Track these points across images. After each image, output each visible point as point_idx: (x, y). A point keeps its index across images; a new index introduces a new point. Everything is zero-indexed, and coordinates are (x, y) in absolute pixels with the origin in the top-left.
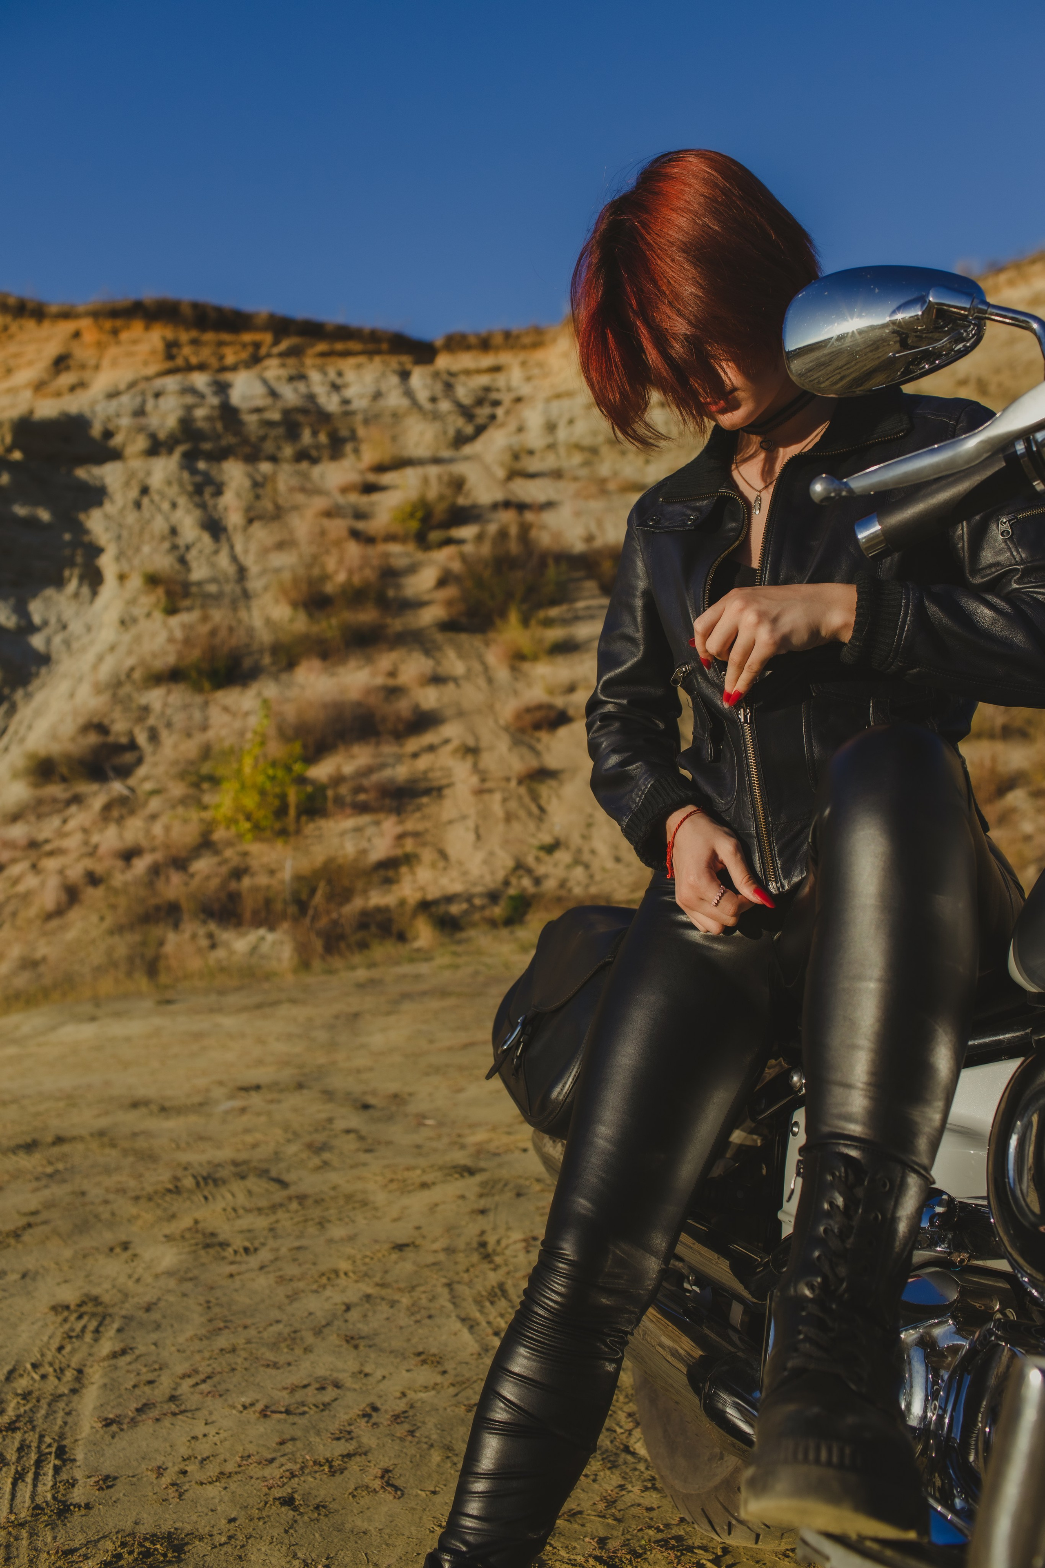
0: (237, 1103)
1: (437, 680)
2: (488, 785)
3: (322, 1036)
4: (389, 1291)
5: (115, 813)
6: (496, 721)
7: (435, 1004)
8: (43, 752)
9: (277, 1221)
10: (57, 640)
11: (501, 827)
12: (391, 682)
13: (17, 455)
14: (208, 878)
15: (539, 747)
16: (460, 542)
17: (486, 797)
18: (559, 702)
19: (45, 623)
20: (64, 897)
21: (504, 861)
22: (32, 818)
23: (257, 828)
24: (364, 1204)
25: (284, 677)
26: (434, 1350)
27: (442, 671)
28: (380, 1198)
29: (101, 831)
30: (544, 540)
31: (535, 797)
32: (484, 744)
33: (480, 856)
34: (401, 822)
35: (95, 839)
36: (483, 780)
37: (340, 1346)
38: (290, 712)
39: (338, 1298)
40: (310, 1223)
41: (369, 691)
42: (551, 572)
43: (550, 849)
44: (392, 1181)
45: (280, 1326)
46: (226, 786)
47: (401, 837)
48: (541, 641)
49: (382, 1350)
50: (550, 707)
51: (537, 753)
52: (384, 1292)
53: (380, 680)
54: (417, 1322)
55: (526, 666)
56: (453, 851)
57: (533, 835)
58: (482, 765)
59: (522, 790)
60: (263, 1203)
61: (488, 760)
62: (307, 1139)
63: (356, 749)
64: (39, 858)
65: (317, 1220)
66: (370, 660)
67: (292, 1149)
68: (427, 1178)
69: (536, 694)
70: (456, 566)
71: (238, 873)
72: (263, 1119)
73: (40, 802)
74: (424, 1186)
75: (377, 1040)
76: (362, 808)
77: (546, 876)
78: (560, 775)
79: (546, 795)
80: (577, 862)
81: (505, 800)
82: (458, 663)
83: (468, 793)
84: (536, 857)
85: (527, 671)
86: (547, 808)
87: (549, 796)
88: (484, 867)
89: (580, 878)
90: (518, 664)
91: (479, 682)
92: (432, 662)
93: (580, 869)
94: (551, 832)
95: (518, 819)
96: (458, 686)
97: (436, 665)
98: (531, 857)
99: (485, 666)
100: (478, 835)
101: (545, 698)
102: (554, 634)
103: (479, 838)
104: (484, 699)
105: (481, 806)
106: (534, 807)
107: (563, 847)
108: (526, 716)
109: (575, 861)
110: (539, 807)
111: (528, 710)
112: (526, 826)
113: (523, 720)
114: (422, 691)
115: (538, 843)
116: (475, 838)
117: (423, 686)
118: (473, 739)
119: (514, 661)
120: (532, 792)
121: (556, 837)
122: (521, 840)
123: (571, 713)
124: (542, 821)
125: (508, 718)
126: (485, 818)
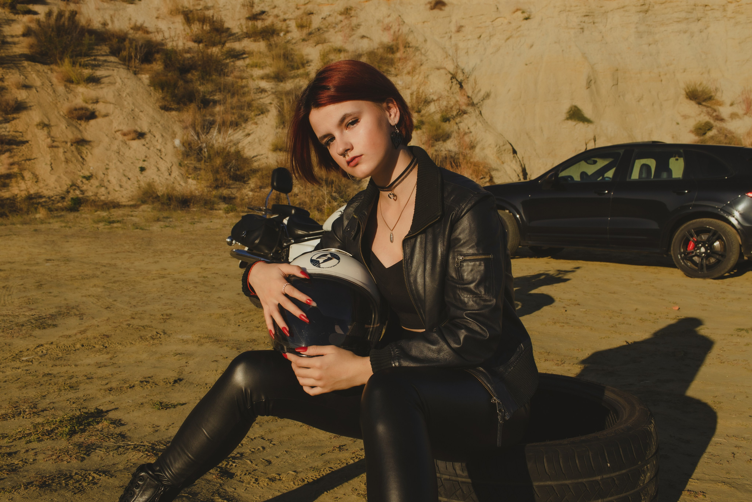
1: (27, 87)
2: (55, 144)
6: (59, 112)
11: (63, 165)
15: (81, 128)
16: (35, 13)
17: (55, 149)
18: (90, 106)
21: (66, 181)
27: (28, 82)
30: (82, 21)
31: (80, 153)
32: (52, 124)
33: (53, 178)
34: (10, 157)
36: (54, 141)
42: (87, 39)
43: (88, 178)
47: (11, 164)
48: (81, 74)
50: (87, 109)
51: (80, 131)
55: (72, 86)
56: (40, 174)
57: (80, 171)
58: (52, 134)
59: (73, 148)
61: (55, 132)
69: (79, 102)
70: (33, 26)
77: (86, 190)
78: (92, 143)
79: (85, 152)
80: (101, 186)
81: (65, 152)
82: (37, 79)
83: (45, 147)
84: (82, 181)
85: (73, 89)
86: (86, 158)
87: (87, 153)
88: (56, 183)
89: (104, 193)
90: (68, 84)
91: (49, 91)
92: (22, 77)
93: (103, 189)
94: (88, 170)
95: (72, 162)
96: (37, 91)
97: (24, 78)
98: (79, 181)
99: (51, 82)
100: (52, 167)
101: (84, 105)
102: (87, 72)
103: (52, 169)
104: (51, 100)
105: (53, 154)
106: (79, 157)
107: (94, 178)
108: (74, 112)
109: (101, 185)
110: (82, 157)
111: (76, 109)
112: (76, 166)
113: (73, 114)
114: (18, 91)
115: (82, 175)
116: (50, 169)
117: (18, 88)
118: (47, 120)
119: (66, 83)
120: (78, 150)
121: (90, 173)
122: (74, 172)
123: (97, 113)
124: (84, 164)
125: (65, 111)
126: (55, 160)
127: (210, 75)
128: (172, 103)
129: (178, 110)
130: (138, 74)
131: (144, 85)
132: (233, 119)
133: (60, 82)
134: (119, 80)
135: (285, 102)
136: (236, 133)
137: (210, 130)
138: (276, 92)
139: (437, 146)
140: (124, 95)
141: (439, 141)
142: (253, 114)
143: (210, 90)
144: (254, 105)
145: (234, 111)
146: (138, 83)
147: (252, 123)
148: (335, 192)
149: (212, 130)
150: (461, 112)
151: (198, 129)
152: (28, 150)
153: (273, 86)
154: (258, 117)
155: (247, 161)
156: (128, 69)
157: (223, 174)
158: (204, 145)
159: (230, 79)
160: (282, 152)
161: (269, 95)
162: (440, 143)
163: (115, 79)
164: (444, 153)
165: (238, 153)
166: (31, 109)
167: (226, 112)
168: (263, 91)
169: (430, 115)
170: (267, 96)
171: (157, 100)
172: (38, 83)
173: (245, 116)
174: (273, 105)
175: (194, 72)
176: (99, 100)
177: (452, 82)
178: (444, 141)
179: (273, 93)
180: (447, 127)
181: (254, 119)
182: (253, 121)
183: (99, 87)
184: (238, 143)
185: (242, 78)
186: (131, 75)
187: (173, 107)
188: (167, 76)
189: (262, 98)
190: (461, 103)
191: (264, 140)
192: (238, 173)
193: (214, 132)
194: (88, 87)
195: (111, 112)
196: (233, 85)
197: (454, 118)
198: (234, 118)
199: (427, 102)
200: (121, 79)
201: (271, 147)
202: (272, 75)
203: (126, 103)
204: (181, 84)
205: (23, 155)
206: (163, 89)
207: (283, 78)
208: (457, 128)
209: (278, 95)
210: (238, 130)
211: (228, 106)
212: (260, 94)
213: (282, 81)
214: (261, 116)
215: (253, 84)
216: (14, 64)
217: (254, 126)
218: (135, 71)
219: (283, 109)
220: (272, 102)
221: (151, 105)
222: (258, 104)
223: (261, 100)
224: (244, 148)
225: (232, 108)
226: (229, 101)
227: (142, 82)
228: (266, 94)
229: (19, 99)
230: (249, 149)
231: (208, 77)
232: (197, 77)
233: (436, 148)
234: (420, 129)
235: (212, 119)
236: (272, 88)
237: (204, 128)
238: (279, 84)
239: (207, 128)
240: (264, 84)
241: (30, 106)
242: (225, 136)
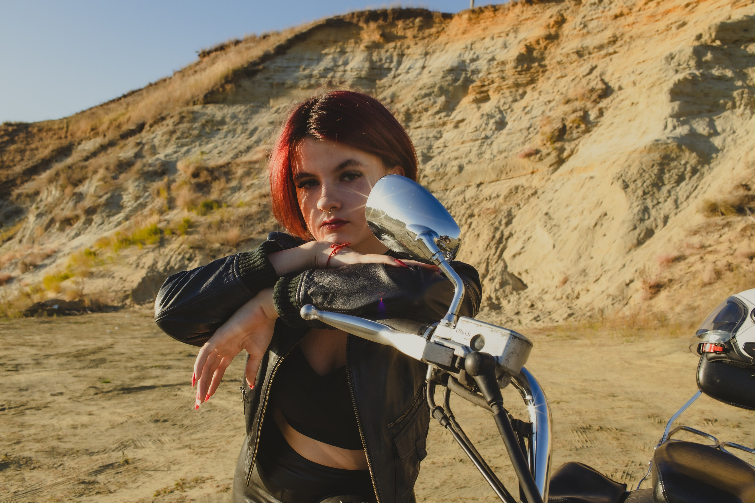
5: (748, 233)
8: (713, 200)
10: (729, 139)
13: (718, 43)
19: (724, 131)
20: (714, 276)
22: (704, 234)
29: (740, 242)
35: (735, 246)
64: (705, 254)
73: (709, 225)
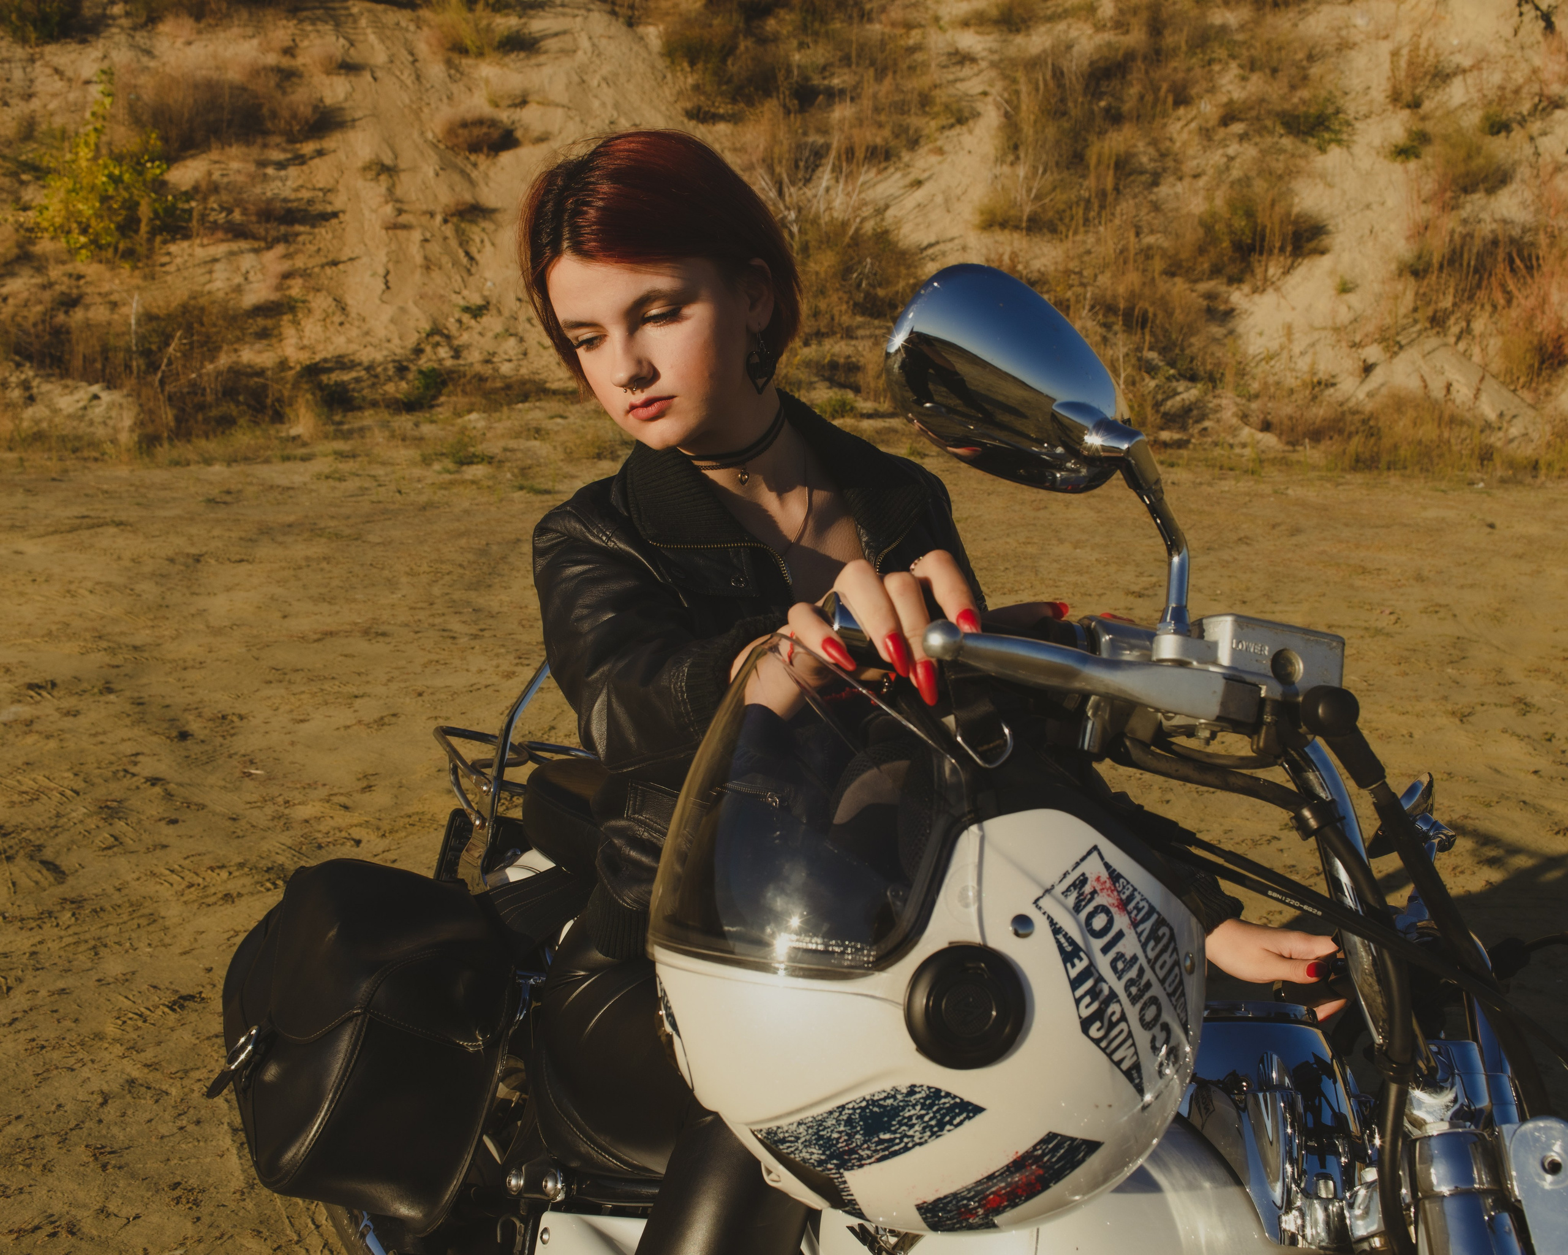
0: (24, 711)
1: (348, 68)
2: (404, 219)
3: (148, 589)
4: (158, 1075)
6: (422, 133)
7: (300, 550)
9: (40, 943)
11: (418, 277)
12: (286, 62)
14: (26, 304)
15: (474, 174)
17: (402, 234)
18: (504, 116)
21: (419, 321)
23: (95, 242)
24: (153, 919)
25: (141, 38)
26: (193, 1182)
27: (355, 56)
28: (173, 912)
31: (464, 242)
32: (401, 164)
33: (388, 312)
34: (287, 256)
36: (400, 212)
37: (85, 1165)
38: (148, 88)
39: (96, 1084)
40: (83, 947)
41: (256, 72)
43: (477, 312)
44: (191, 885)
45: (21, 1127)
46: (55, 183)
47: (287, 276)
48: (489, 29)
49: (133, 1176)
50: (493, 123)
51: (472, 183)
52: (151, 1077)
53: (272, 59)
54: (181, 1128)
55: (466, 62)
56: (353, 302)
57: (459, 293)
58: (399, 192)
59: (449, 230)
60: (29, 910)
61: (408, 186)
62: (101, 792)
63: (235, 150)
65: (92, 943)
66: (259, 29)
67: (78, 811)
68: (233, 886)
69: (477, 104)
71: (70, 302)
72: (52, 744)
74: (228, 898)
75: (219, 606)
76: (237, 232)
77: (468, 346)
78: (498, 216)
79: (478, 240)
80: (509, 333)
81: (426, 240)
82: (379, 47)
83: (378, 228)
84: (459, 321)
85: (467, 70)
86: (477, 256)
87: (482, 241)
88: (392, 327)
89: (512, 353)
90: (456, 58)
91: (404, 77)
92: (342, 41)
93: (512, 341)
94: (480, 290)
95: (440, 268)
96: (375, 79)
97: (347, 45)
98: (452, 320)
99: (412, 54)
100: (386, 283)
101: (487, 111)
102: (506, 23)
103: (388, 288)
104: (407, 101)
105: (394, 247)
106: (462, 254)
107: (494, 312)
108: (460, 131)
109: (507, 330)
110: (467, 254)
111: (464, 125)
112: (450, 278)
113: (457, 136)
114: (326, 80)
115: (462, 303)
116: (383, 287)
117: (328, 73)
118: (390, 154)
119: (451, 54)
120: (460, 233)
121: (485, 298)
122: (441, 296)
123: (519, 134)
124: (469, 272)
125: (438, 130)
126: (397, 262)
127: (823, 21)
128: (719, 99)
129: (734, 119)
130: (638, 24)
131: (650, 53)
132: (879, 141)
133: (434, 53)
134: (584, 43)
135: (1024, 88)
136: (886, 179)
137: (813, 171)
138: (1001, 60)
139: (1468, 208)
140: (595, 83)
141: (1474, 191)
142: (933, 124)
143: (821, 61)
144: (938, 100)
145: (883, 118)
146: (635, 47)
147: (931, 151)
148: (1151, 349)
149: (818, 173)
150: (1544, 104)
151: (782, 171)
152: (334, 237)
153: (995, 46)
154: (947, 133)
155: (906, 258)
156: (613, 13)
157: (835, 298)
158: (792, 215)
159: (876, 29)
160: (1007, 232)
161: (981, 71)
162: (1478, 197)
163: (575, 40)
164: (1487, 228)
165: (883, 237)
166: (353, 127)
167: (860, 122)
168: (963, 58)
169: (1449, 113)
170: (977, 75)
171: (680, 93)
172: (380, 56)
173: (911, 132)
174: (990, 99)
175: (782, 13)
176: (530, 98)
177: (1521, 14)
178: (1491, 191)
179: (993, 65)
180: (1499, 148)
181: (936, 140)
182: (931, 146)
183: (533, 61)
184: (887, 207)
185: (909, 26)
186: (618, 28)
187: (721, 111)
188: (710, 26)
189: (962, 80)
190: (1546, 75)
191: (959, 199)
192: (881, 292)
193: (825, 177)
194: (506, 65)
195: (555, 129)
196: (883, 44)
197: (1522, 122)
198: (878, 137)
199: (1441, 76)
200: (590, 38)
201: (977, 219)
202: (994, 13)
203: (596, 104)
204: (747, 48)
205: (319, 250)
206: (692, 64)
207: (1024, 21)
208: (1532, 150)
209: (1006, 68)
210: (891, 170)
211: (866, 103)
212: (958, 68)
213: (1018, 31)
214: (957, 129)
215: (937, 42)
216: (327, 9)
217: (934, 159)
218: (630, 18)
219: (1017, 108)
220: (988, 89)
221: (663, 108)
222: (950, 96)
223: (959, 85)
224: (898, 222)
225: (877, 110)
226: (870, 88)
227: (646, 46)
228: (976, 69)
229: (328, 101)
230: (918, 225)
231: (817, 25)
232: (790, 28)
233: (1464, 214)
234: (1417, 156)
235: (821, 140)
236: (991, 51)
237: (797, 167)
238: (1011, 37)
239: (807, 168)
240: (969, 41)
241: (354, 120)
242: (850, 188)
